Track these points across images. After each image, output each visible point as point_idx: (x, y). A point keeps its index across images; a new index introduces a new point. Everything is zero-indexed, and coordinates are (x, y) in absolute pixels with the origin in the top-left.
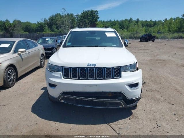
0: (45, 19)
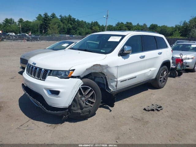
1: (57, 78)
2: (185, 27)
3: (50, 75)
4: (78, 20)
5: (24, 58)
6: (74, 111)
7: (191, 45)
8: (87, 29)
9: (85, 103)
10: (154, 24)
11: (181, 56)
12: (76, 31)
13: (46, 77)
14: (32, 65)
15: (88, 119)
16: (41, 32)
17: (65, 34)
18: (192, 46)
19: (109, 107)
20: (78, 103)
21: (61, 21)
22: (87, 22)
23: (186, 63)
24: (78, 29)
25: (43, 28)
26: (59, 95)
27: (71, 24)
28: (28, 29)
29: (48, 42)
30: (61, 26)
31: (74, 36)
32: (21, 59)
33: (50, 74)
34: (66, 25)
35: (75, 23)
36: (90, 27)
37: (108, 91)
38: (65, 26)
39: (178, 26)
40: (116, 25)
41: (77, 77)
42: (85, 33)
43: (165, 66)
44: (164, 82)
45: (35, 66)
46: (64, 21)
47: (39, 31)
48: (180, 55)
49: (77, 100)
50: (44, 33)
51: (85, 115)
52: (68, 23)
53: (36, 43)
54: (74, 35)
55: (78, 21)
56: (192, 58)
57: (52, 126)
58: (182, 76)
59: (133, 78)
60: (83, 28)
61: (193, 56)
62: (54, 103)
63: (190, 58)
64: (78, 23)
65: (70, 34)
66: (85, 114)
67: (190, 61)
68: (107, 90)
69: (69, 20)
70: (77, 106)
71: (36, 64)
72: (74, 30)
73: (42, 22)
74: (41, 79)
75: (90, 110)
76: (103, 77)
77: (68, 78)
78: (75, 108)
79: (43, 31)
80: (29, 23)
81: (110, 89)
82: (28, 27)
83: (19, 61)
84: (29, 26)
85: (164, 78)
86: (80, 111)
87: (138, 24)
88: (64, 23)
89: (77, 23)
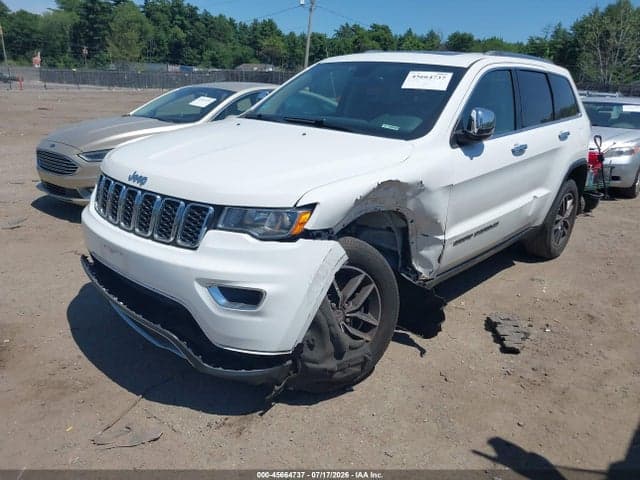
0: (560, 25)
1: (246, 236)
2: (559, 46)
3: (215, 228)
4: (206, 13)
5: (53, 150)
6: (309, 365)
7: (622, 105)
8: (238, 46)
9: (345, 328)
10: (461, 32)
11: (599, 144)
12: (201, 53)
13: (198, 233)
14: (127, 186)
15: (354, 388)
16: (77, 54)
17: (164, 62)
18: (626, 109)
19: (412, 336)
20: (328, 335)
21: (148, 15)
22: (237, 22)
23: (612, 167)
24: (207, 47)
25: (82, 40)
26: (259, 309)
27: (183, 27)
28: (28, 44)
29: (105, 89)
30: (146, 32)
31: (196, 69)
32: (39, 153)
33: (216, 224)
34: (165, 30)
35: (197, 24)
36: (249, 39)
37: (407, 278)
38: (162, 34)
39: (538, 42)
40: (338, 33)
41: (323, 234)
42: (232, 59)
43: (572, 181)
44: (564, 235)
45: (143, 187)
46: (158, 15)
47: (69, 50)
48: (595, 141)
49: (324, 322)
50: (88, 58)
51: (348, 377)
52: (172, 22)
53: (64, 93)
54: (195, 65)
55: (207, 18)
56: (631, 152)
57: (230, 425)
58: (594, 212)
59: (491, 226)
60: (224, 41)
61: (632, 145)
62: (233, 339)
63: (624, 150)
64: (206, 25)
65: (181, 61)
66: (349, 373)
67: (624, 160)
68: (403, 275)
69: (174, 13)
70: (323, 345)
71: (146, 179)
72: (192, 47)
73: (78, 19)
74: (179, 241)
75: (365, 358)
76: (394, 229)
77: (293, 239)
78: (315, 354)
79: (85, 51)
80: (30, 20)
81: (416, 272)
82: (27, 36)
83: (33, 160)
84: (33, 31)
85: (565, 223)
86: (331, 364)
87: (410, 32)
88: (156, 22)
89: (203, 26)
